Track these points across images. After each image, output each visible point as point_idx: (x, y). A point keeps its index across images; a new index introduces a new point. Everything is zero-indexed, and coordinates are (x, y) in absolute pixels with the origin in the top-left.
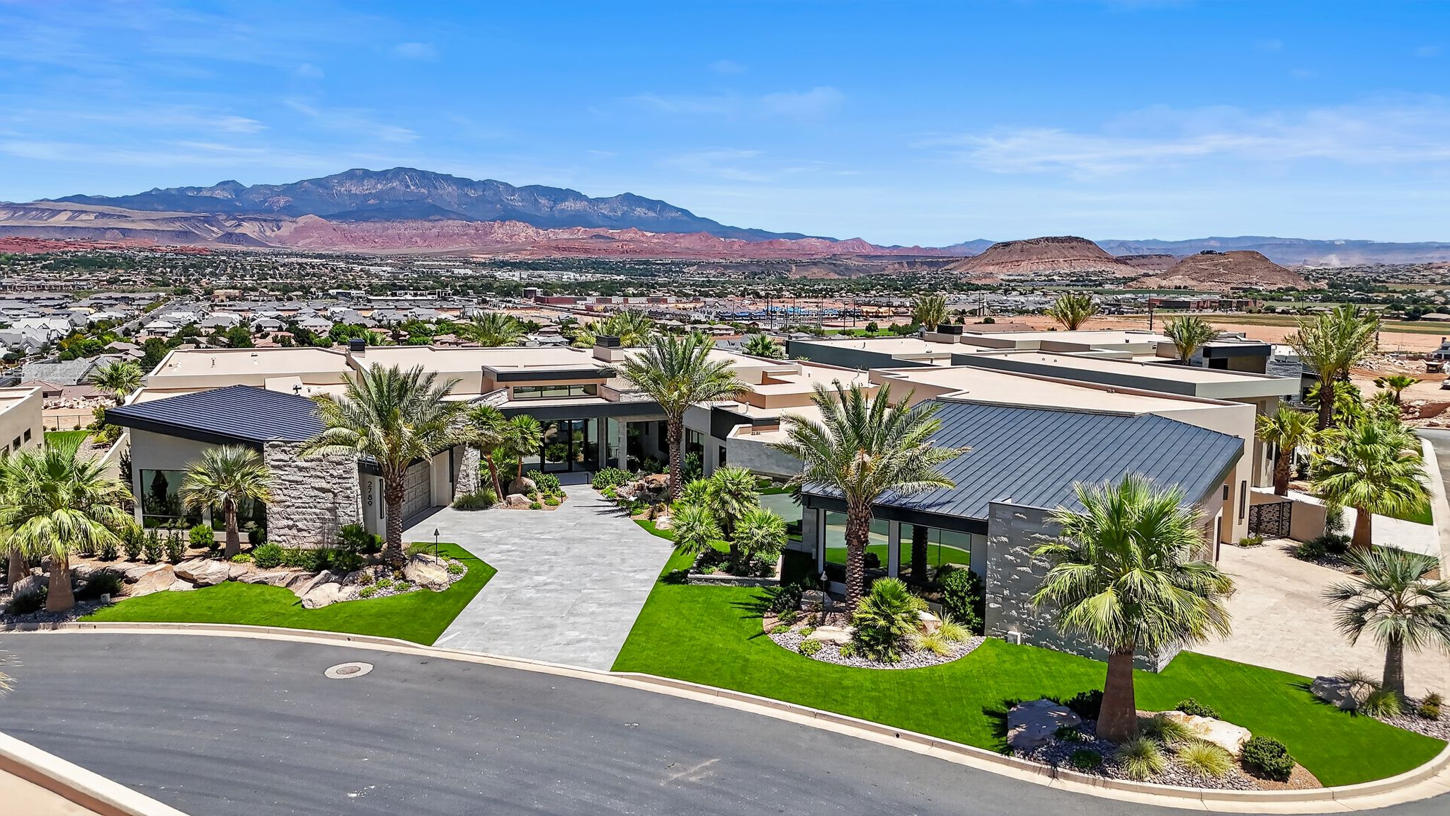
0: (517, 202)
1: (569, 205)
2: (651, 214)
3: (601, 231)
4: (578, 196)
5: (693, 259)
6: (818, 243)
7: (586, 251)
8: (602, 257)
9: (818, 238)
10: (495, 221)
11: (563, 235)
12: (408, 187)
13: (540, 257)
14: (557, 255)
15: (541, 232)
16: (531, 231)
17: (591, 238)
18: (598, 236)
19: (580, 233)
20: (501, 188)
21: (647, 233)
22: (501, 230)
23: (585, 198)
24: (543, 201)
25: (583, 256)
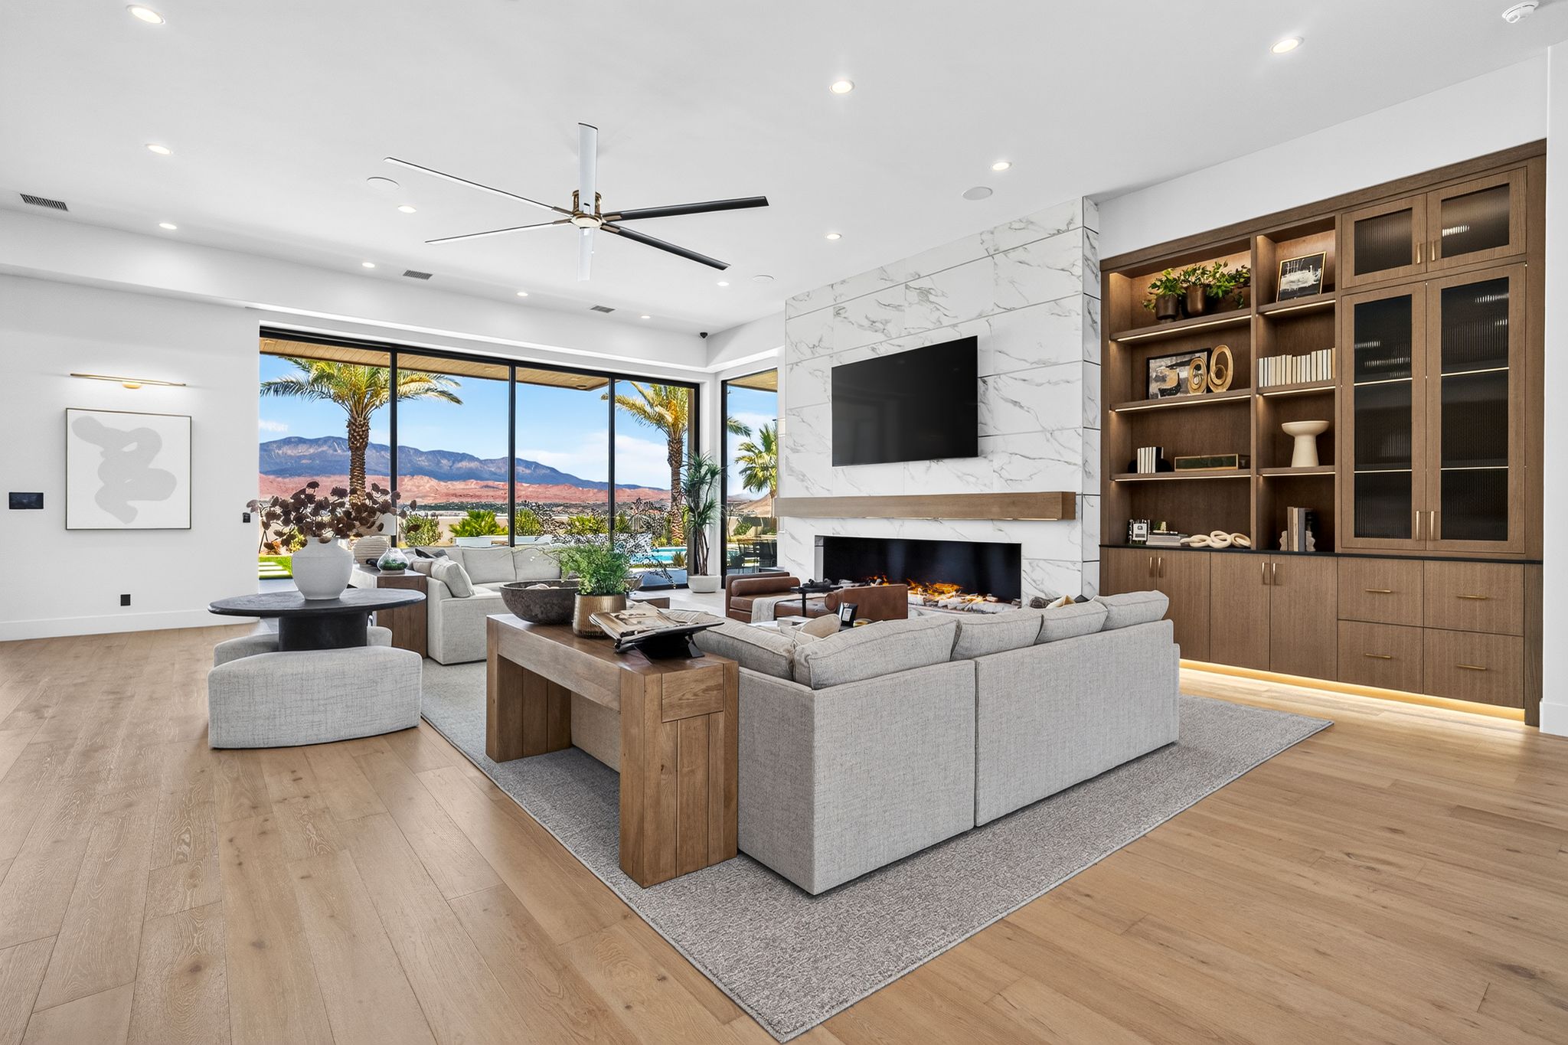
0: (423, 462)
1: (464, 464)
2: (528, 471)
3: (490, 483)
4: (472, 458)
5: (557, 501)
6: (650, 492)
7: (479, 497)
8: (491, 501)
9: (649, 488)
10: (405, 475)
11: (459, 486)
12: (336, 451)
13: (442, 501)
14: (456, 500)
15: (442, 483)
16: (434, 482)
17: (482, 487)
18: (487, 486)
19: (472, 485)
20: (411, 451)
21: (524, 484)
22: (410, 483)
23: (477, 460)
24: (444, 462)
25: (474, 501)
